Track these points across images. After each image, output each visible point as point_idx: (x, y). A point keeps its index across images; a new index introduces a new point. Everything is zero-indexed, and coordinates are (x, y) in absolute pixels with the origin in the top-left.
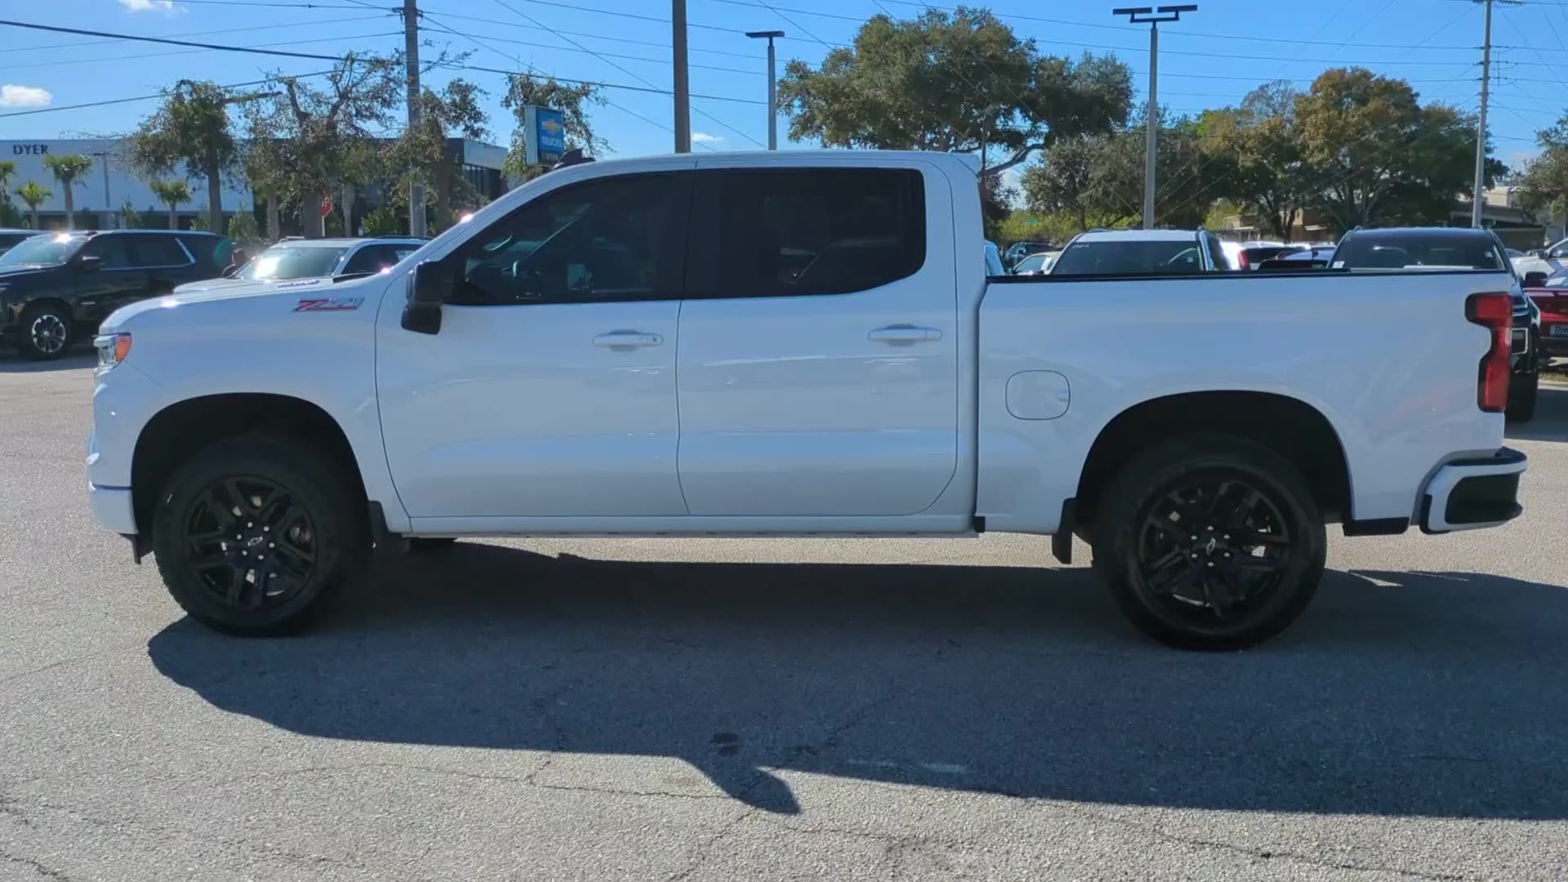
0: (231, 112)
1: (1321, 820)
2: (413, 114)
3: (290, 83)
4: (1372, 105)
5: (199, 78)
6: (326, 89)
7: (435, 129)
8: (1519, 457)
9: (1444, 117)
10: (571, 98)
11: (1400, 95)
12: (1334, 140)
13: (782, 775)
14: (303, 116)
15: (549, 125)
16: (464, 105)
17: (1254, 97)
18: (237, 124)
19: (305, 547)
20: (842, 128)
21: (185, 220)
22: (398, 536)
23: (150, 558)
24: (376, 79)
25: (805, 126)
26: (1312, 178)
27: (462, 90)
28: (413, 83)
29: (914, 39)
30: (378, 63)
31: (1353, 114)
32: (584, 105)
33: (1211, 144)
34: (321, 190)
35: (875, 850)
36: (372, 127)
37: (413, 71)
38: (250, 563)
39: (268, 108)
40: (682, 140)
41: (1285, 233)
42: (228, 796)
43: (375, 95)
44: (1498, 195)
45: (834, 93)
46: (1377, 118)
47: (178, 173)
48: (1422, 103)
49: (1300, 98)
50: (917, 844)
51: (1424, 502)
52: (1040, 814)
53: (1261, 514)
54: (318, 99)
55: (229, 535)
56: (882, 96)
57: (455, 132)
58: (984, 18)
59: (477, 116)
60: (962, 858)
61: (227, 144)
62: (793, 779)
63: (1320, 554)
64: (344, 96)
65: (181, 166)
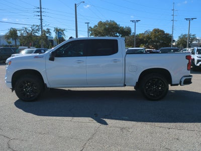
0: (18, 32)
1: (175, 123)
2: (42, 33)
3: (26, 28)
4: (160, 33)
5: (14, 28)
6: (31, 29)
7: (45, 34)
8: (192, 76)
9: (168, 34)
10: (63, 31)
11: (163, 32)
12: (155, 37)
13: (104, 119)
14: (27, 33)
15: (60, 34)
16: (49, 32)
17: (146, 32)
18: (19, 34)
19: (36, 90)
20: (96, 35)
21: (11, 46)
22: (48, 88)
23: (14, 91)
24: (37, 28)
25: (92, 34)
26: (153, 42)
27: (48, 29)
28: (42, 29)
29: (105, 24)
30: (37, 26)
31: (157, 34)
32: (64, 32)
33: (141, 37)
34: (30, 42)
35: (119, 129)
36: (37, 34)
37: (42, 27)
38: (28, 92)
39: (23, 32)
40: (77, 36)
41: (149, 48)
42: (29, 125)
43: (37, 30)
44: (174, 44)
45: (95, 31)
46: (160, 35)
47: (11, 40)
48: (165, 33)
49: (151, 32)
50: (124, 128)
51: (181, 82)
52: (139, 124)
53: (161, 83)
54: (29, 30)
55: (25, 88)
56: (101, 31)
57: (48, 35)
58: (113, 22)
59: (50, 33)
60: (131, 130)
61: (17, 36)
62: (106, 120)
63: (168, 88)
64: (33, 30)
65: (11, 39)
